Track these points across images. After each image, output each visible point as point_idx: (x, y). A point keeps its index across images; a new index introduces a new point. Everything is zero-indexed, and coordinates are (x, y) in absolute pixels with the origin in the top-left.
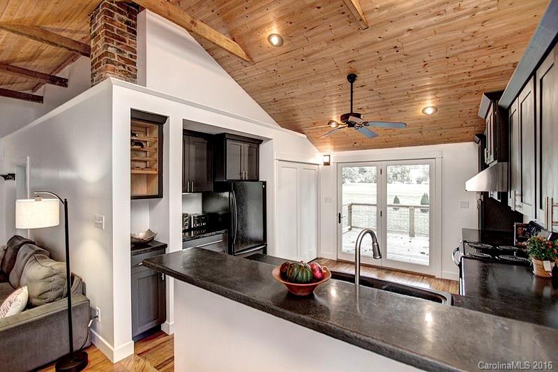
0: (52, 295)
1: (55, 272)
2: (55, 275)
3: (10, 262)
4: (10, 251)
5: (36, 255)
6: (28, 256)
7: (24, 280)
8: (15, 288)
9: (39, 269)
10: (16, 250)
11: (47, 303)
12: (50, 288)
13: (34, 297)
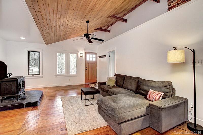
3: (121, 82)
4: (120, 78)
6: (135, 79)
9: (157, 83)
10: (123, 78)
11: (168, 97)
12: (168, 91)
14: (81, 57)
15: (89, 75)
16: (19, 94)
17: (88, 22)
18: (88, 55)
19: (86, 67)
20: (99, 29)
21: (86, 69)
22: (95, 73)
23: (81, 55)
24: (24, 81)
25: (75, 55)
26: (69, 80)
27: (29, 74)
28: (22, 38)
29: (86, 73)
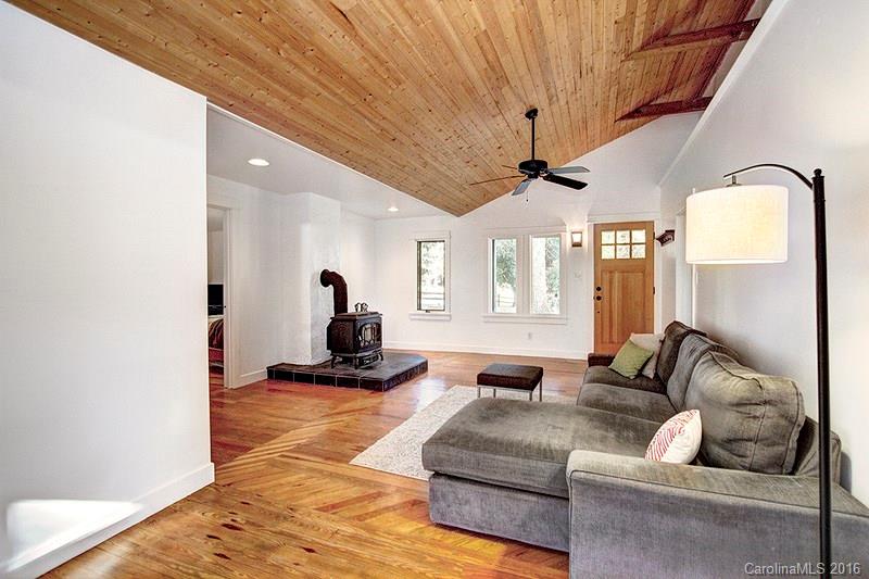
0: (756, 453)
1: (766, 396)
2: (765, 403)
3: (668, 362)
4: (669, 343)
5: (714, 353)
6: (697, 354)
7: (693, 396)
8: (677, 409)
9: (725, 379)
10: (678, 343)
11: (744, 468)
12: (752, 434)
13: (715, 442)
14: (575, 245)
15: (611, 327)
16: (358, 355)
17: (532, 114)
18: (607, 237)
19: (599, 289)
20: (644, 110)
21: (599, 298)
22: (644, 318)
23: (577, 239)
24: (379, 326)
25: (554, 242)
26: (530, 335)
27: (420, 309)
28: (393, 209)
29: (597, 312)
